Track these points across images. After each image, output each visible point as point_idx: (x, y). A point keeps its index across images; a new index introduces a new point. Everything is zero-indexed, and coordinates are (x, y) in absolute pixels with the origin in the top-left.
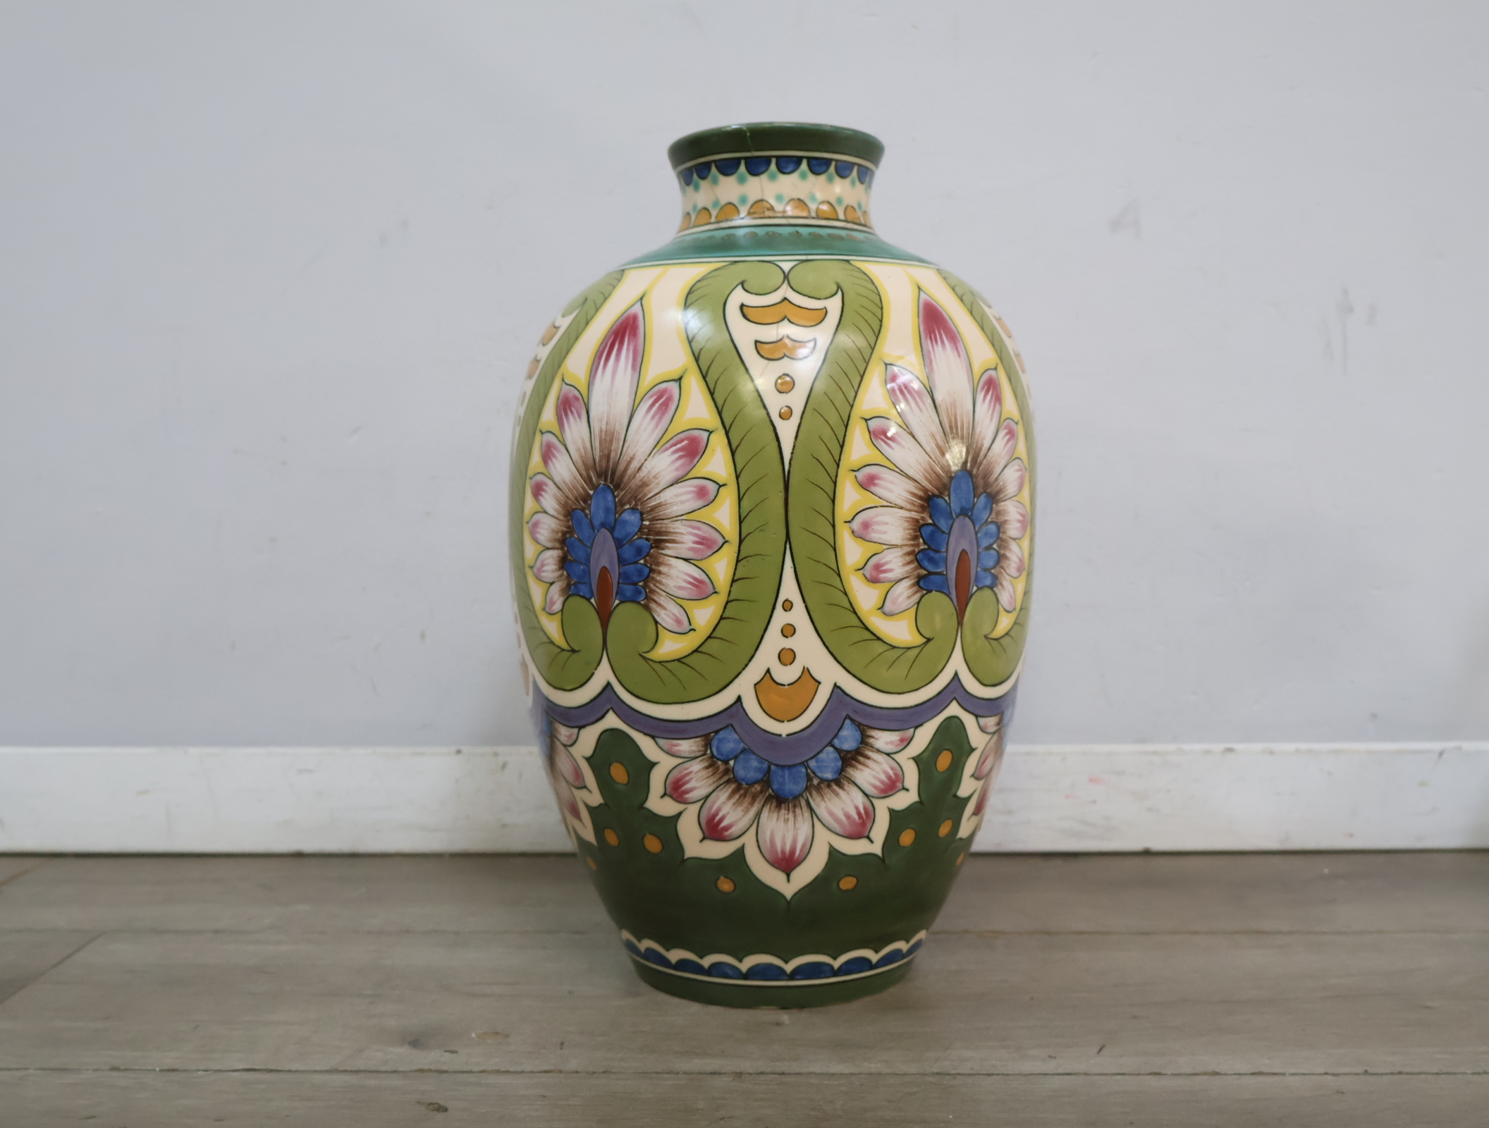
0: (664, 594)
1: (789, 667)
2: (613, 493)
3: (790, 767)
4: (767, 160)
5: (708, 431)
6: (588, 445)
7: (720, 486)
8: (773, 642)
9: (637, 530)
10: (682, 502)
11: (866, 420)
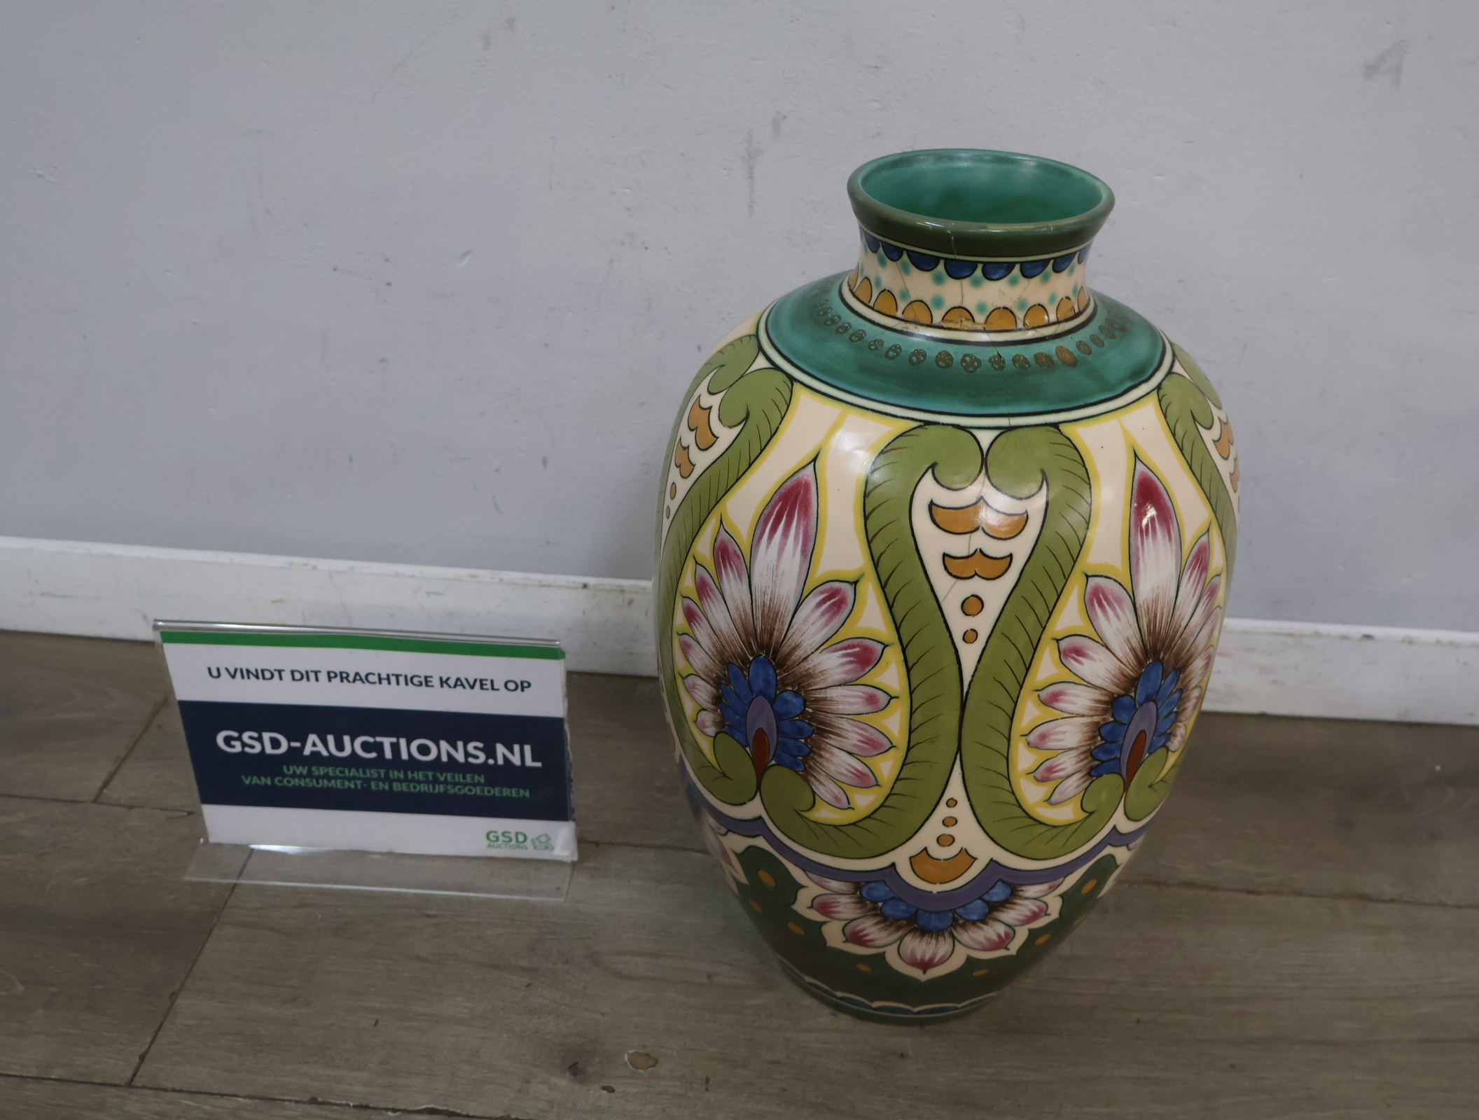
0: (824, 774)
1: (947, 848)
2: (775, 671)
3: (937, 912)
4: (973, 266)
5: (883, 644)
6: (749, 610)
7: (892, 698)
8: (933, 828)
9: (798, 712)
10: (849, 703)
11: (1058, 641)
